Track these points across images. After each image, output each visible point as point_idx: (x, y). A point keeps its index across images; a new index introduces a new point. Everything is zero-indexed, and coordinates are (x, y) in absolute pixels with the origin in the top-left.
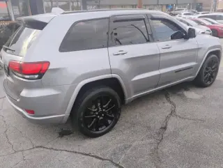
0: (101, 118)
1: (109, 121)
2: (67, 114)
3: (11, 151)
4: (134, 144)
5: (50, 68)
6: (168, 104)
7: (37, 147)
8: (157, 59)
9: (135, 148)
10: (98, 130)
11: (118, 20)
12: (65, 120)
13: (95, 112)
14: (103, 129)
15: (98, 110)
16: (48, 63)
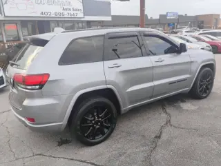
0: (98, 127)
1: (106, 130)
2: (64, 122)
3: (12, 158)
4: (129, 152)
5: (50, 79)
6: (164, 115)
7: (37, 155)
8: (150, 72)
9: (129, 155)
10: (95, 139)
11: (112, 37)
12: (63, 128)
13: (91, 121)
14: (100, 138)
15: (95, 119)
16: (48, 75)
